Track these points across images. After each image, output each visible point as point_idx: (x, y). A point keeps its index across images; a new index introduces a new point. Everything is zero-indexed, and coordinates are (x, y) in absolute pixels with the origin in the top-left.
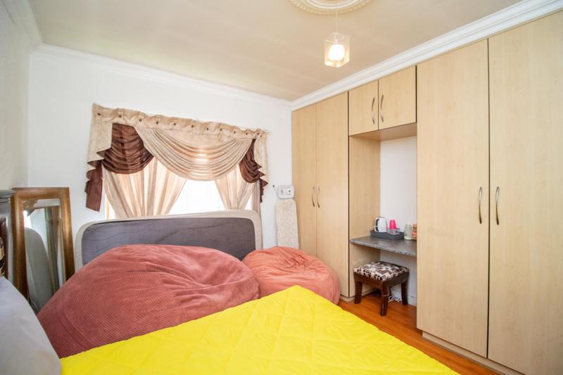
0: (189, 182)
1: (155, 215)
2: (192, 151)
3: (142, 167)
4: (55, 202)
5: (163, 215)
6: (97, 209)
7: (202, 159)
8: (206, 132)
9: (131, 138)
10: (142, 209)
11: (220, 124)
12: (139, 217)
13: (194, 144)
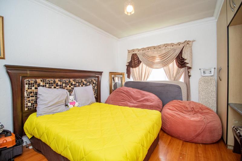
0: (153, 70)
1: (143, 81)
2: (154, 57)
3: (139, 65)
4: (121, 76)
5: (145, 81)
6: (129, 78)
7: (157, 60)
8: (160, 49)
9: (136, 57)
10: (139, 78)
11: (165, 44)
12: (139, 81)
13: (154, 55)
